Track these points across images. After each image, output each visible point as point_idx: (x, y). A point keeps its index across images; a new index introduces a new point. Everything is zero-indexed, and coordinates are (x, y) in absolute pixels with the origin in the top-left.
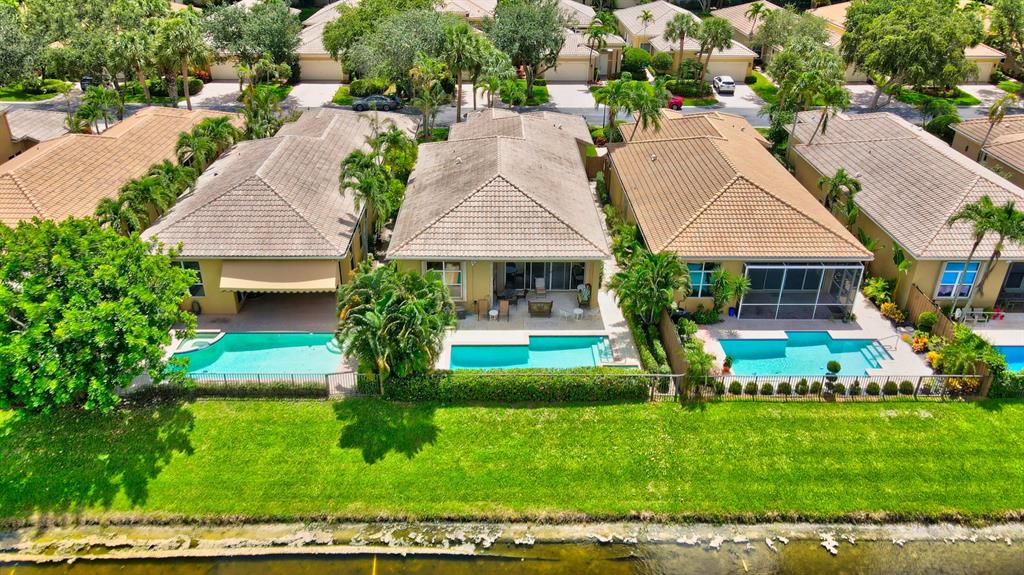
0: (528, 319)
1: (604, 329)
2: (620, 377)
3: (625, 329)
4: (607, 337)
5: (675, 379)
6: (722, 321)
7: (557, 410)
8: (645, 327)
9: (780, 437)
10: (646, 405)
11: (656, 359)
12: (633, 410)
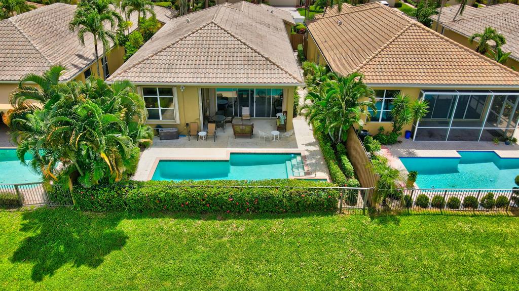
0: (232, 140)
1: (297, 148)
2: (309, 190)
3: (316, 148)
4: (299, 154)
5: (363, 192)
6: (400, 142)
7: (245, 222)
8: (334, 146)
9: (476, 253)
10: (335, 217)
11: (344, 173)
12: (321, 223)
